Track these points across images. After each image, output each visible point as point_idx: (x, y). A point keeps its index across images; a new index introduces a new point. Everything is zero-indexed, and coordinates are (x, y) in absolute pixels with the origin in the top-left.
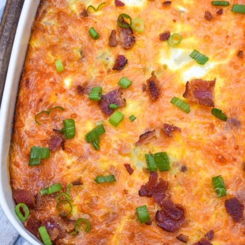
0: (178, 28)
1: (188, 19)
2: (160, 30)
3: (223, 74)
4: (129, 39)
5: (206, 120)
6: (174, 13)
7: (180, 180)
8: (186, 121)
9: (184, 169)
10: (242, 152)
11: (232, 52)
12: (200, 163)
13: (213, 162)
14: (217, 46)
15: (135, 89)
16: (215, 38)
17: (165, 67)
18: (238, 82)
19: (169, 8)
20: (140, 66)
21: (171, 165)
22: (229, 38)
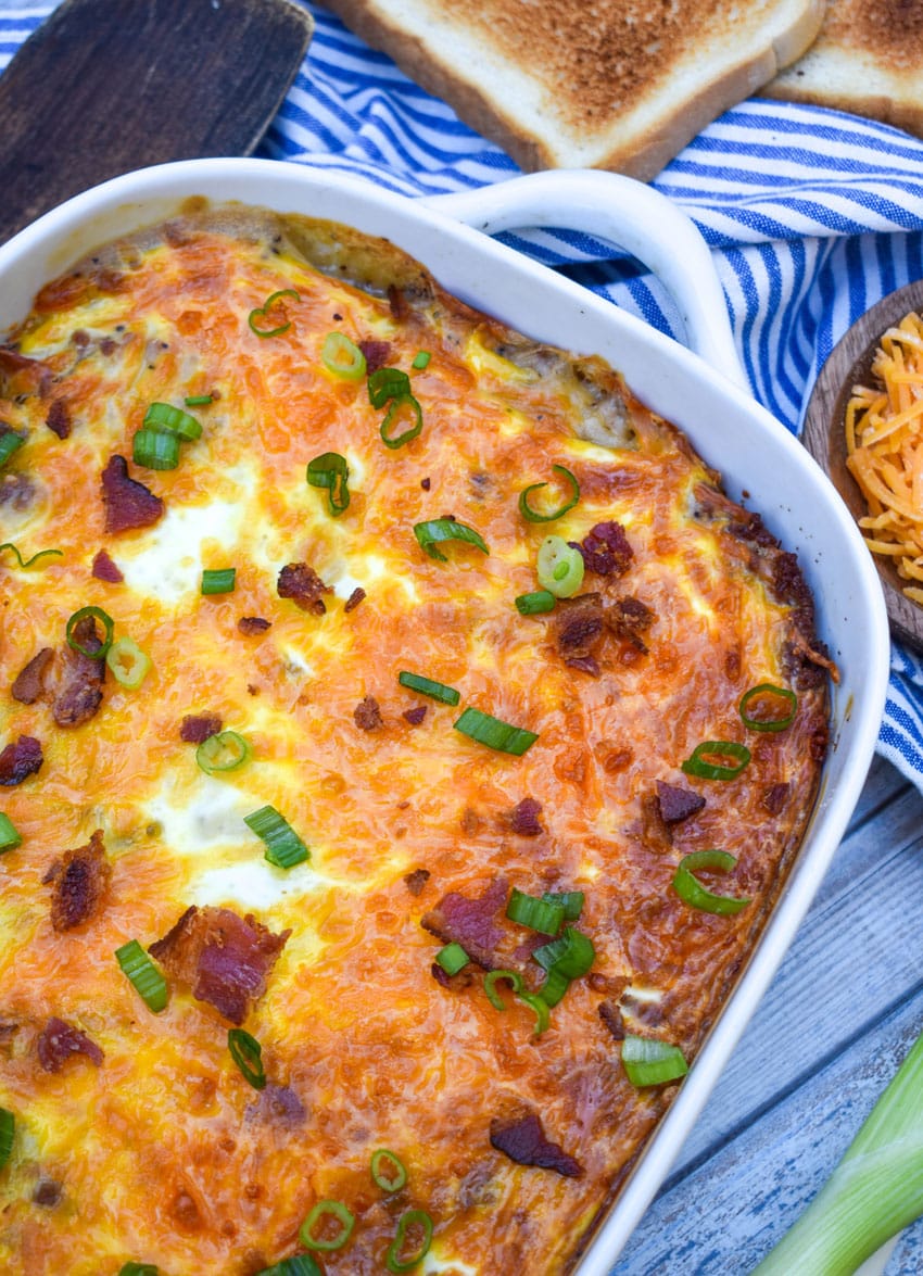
0: (259, 719)
1: (304, 700)
2: (195, 704)
3: (332, 927)
4: (80, 697)
5: (203, 1060)
6: (266, 662)
7: (19, 1226)
8: (136, 1038)
9: (48, 1195)
10: (267, 1214)
11: (399, 862)
12: (113, 1195)
13: (158, 1211)
14: (354, 824)
15: (26, 868)
16: (362, 795)
17: (154, 830)
18: (370, 971)
19: (258, 644)
20: (76, 799)
21: (14, 1166)
22: (406, 812)
